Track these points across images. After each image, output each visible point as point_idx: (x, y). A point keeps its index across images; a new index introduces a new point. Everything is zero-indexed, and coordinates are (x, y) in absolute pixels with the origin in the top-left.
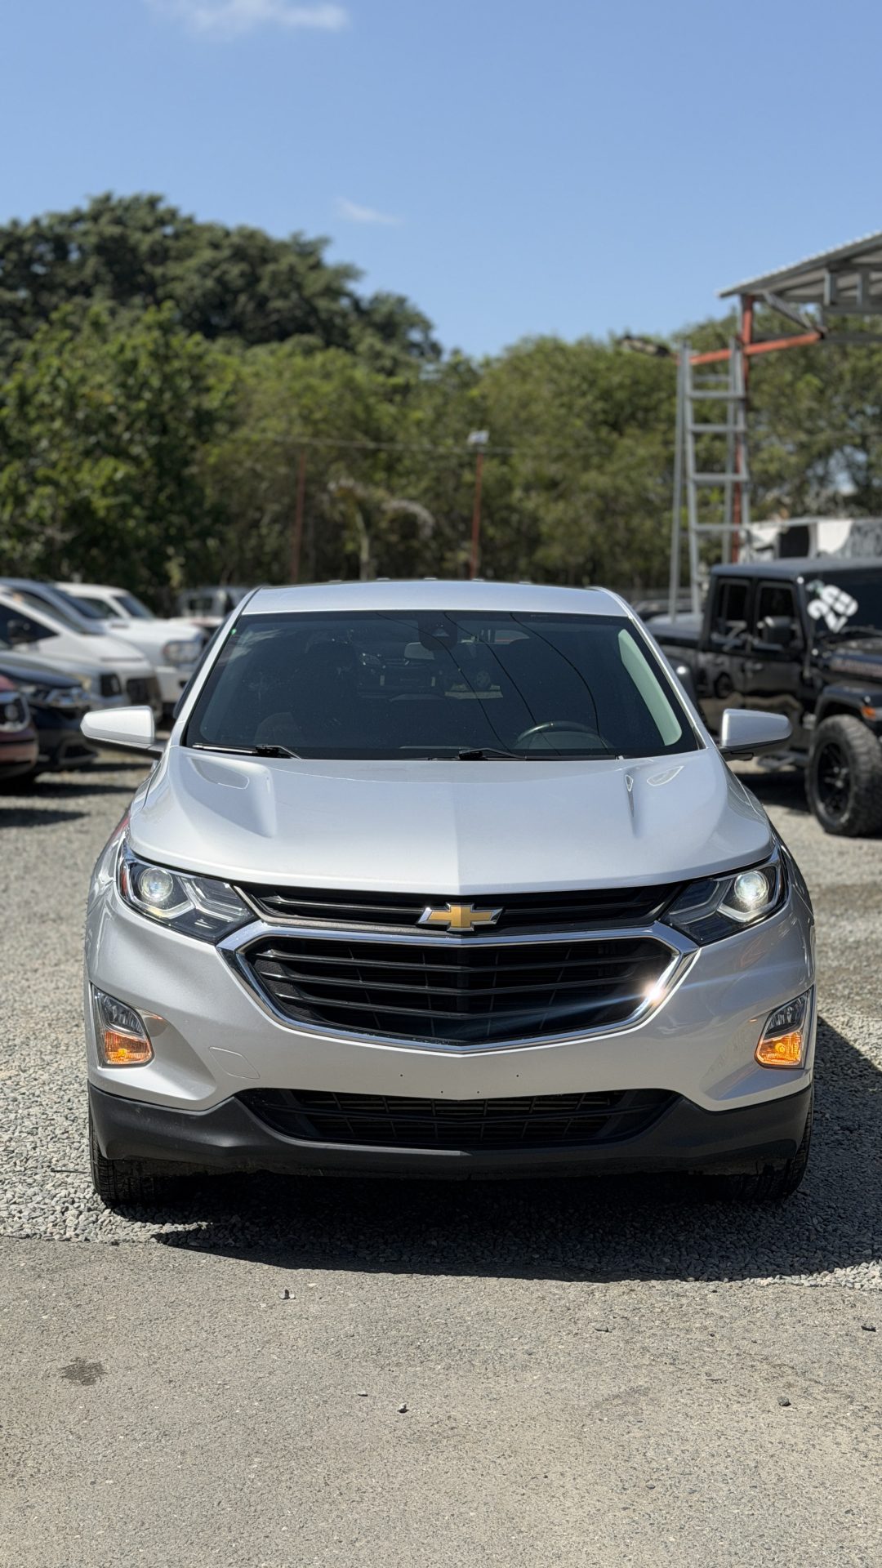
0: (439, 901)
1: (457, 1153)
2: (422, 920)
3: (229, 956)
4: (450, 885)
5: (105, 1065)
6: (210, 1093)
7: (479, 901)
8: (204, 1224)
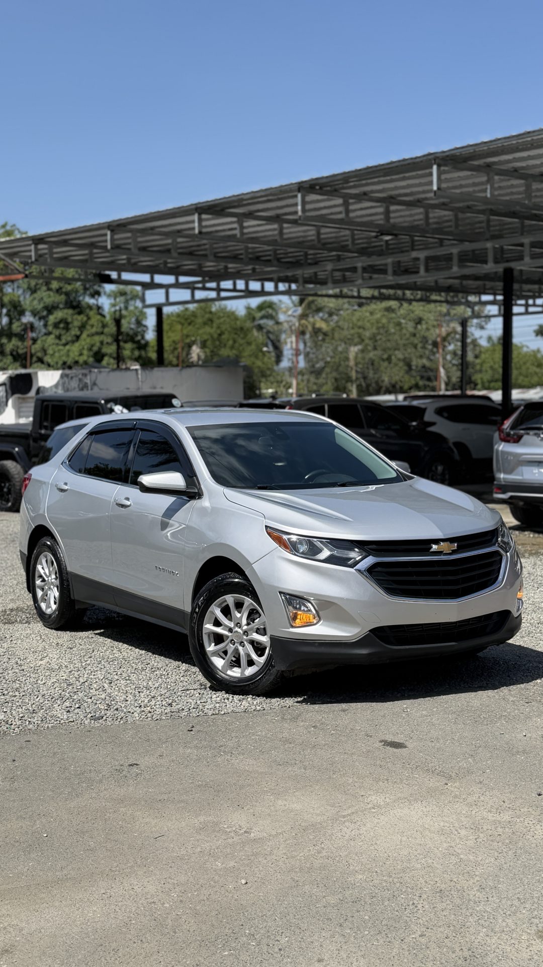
0: (436, 541)
1: (453, 643)
2: (432, 550)
3: (359, 571)
4: (439, 535)
5: (292, 627)
6: (357, 632)
7: (451, 540)
8: (306, 697)
